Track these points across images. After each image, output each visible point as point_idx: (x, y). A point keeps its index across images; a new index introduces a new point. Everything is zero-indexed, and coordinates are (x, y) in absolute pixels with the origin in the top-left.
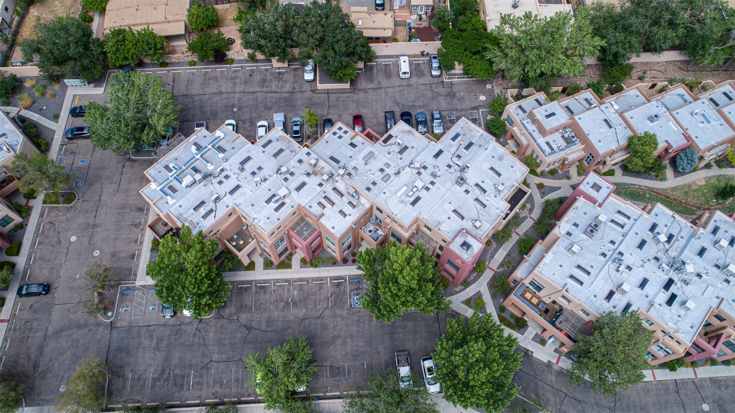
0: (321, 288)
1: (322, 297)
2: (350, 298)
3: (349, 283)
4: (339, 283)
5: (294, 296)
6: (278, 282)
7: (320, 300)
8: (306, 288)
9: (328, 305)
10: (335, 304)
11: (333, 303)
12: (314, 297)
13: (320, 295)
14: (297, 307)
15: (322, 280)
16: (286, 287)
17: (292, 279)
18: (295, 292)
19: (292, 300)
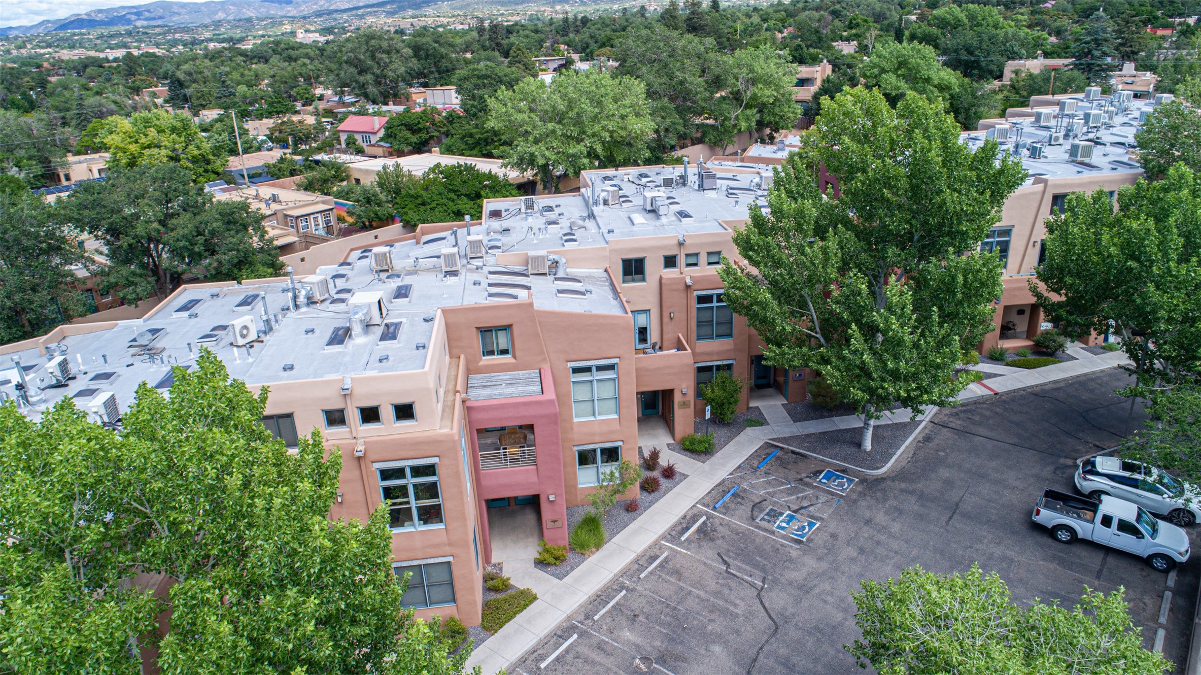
0: (677, 573)
1: (712, 585)
2: (773, 533)
3: (724, 514)
4: (699, 530)
5: (637, 646)
6: (542, 658)
7: (717, 594)
8: (637, 604)
9: (753, 585)
10: (763, 569)
11: (757, 572)
12: (691, 603)
13: (699, 585)
14: (685, 660)
15: (654, 558)
16: (583, 650)
17: (570, 618)
18: (627, 635)
19: (645, 659)
